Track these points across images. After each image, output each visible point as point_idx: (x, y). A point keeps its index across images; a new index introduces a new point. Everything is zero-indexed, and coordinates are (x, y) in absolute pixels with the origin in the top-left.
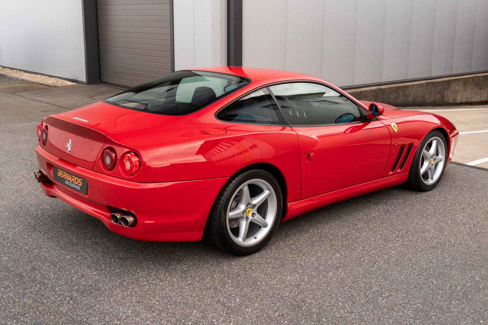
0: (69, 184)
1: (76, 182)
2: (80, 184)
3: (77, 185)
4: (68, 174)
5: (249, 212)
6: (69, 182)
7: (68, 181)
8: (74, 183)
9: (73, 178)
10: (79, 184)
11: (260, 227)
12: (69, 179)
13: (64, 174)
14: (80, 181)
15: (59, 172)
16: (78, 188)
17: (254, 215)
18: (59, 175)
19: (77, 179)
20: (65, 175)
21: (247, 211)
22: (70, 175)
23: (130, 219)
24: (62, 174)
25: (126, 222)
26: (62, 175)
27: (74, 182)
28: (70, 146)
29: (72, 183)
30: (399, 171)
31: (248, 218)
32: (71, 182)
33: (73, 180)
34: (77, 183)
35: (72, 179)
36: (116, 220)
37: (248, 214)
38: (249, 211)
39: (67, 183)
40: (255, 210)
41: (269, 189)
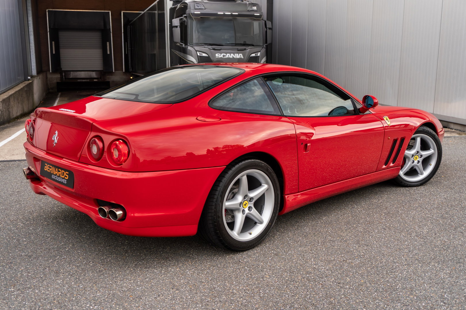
0: (56, 178)
1: (63, 176)
2: (66, 177)
3: (64, 178)
4: (55, 168)
5: (245, 205)
6: (56, 176)
7: (54, 175)
8: (60, 177)
9: (60, 171)
10: (65, 178)
11: (256, 223)
12: (56, 173)
13: (51, 168)
14: (67, 174)
15: (45, 167)
16: (65, 182)
17: (251, 208)
18: (46, 170)
19: (63, 173)
20: (51, 169)
21: (244, 203)
22: (57, 169)
23: (119, 213)
24: (49, 168)
25: (115, 216)
26: (49, 170)
27: (60, 176)
31: (244, 211)
32: (58, 176)
33: (59, 174)
34: (63, 177)
35: (59, 173)
36: (104, 214)
37: (244, 206)
38: (246, 204)
39: (54, 177)
40: (251, 204)
41: (267, 183)
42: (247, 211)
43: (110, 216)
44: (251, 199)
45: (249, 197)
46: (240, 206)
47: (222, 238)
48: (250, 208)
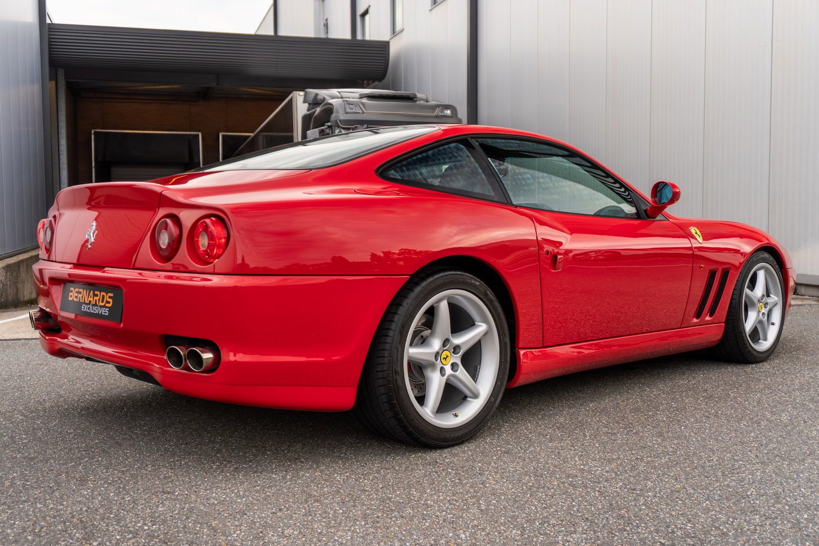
0: (89, 309)
1: (102, 302)
2: (109, 303)
3: (104, 306)
4: (88, 291)
5: (445, 359)
6: (89, 306)
7: (86, 304)
8: (97, 306)
9: (97, 295)
10: (107, 305)
12: (90, 299)
13: (80, 293)
14: (110, 297)
15: (71, 294)
16: (105, 312)
17: (456, 366)
18: (70, 299)
19: (103, 296)
20: (80, 296)
21: (444, 355)
22: (92, 292)
23: (207, 356)
24: (77, 295)
25: (198, 361)
26: (76, 297)
27: (98, 304)
28: (94, 233)
29: (95, 305)
30: (708, 318)
31: (443, 370)
32: (93, 305)
33: (96, 300)
34: (103, 304)
35: (95, 298)
36: (178, 361)
38: (447, 356)
39: (85, 309)
41: (485, 320)
42: (448, 370)
43: (190, 363)
44: (456, 349)
45: (452, 343)
46: (437, 360)
47: (402, 416)
48: (454, 366)
